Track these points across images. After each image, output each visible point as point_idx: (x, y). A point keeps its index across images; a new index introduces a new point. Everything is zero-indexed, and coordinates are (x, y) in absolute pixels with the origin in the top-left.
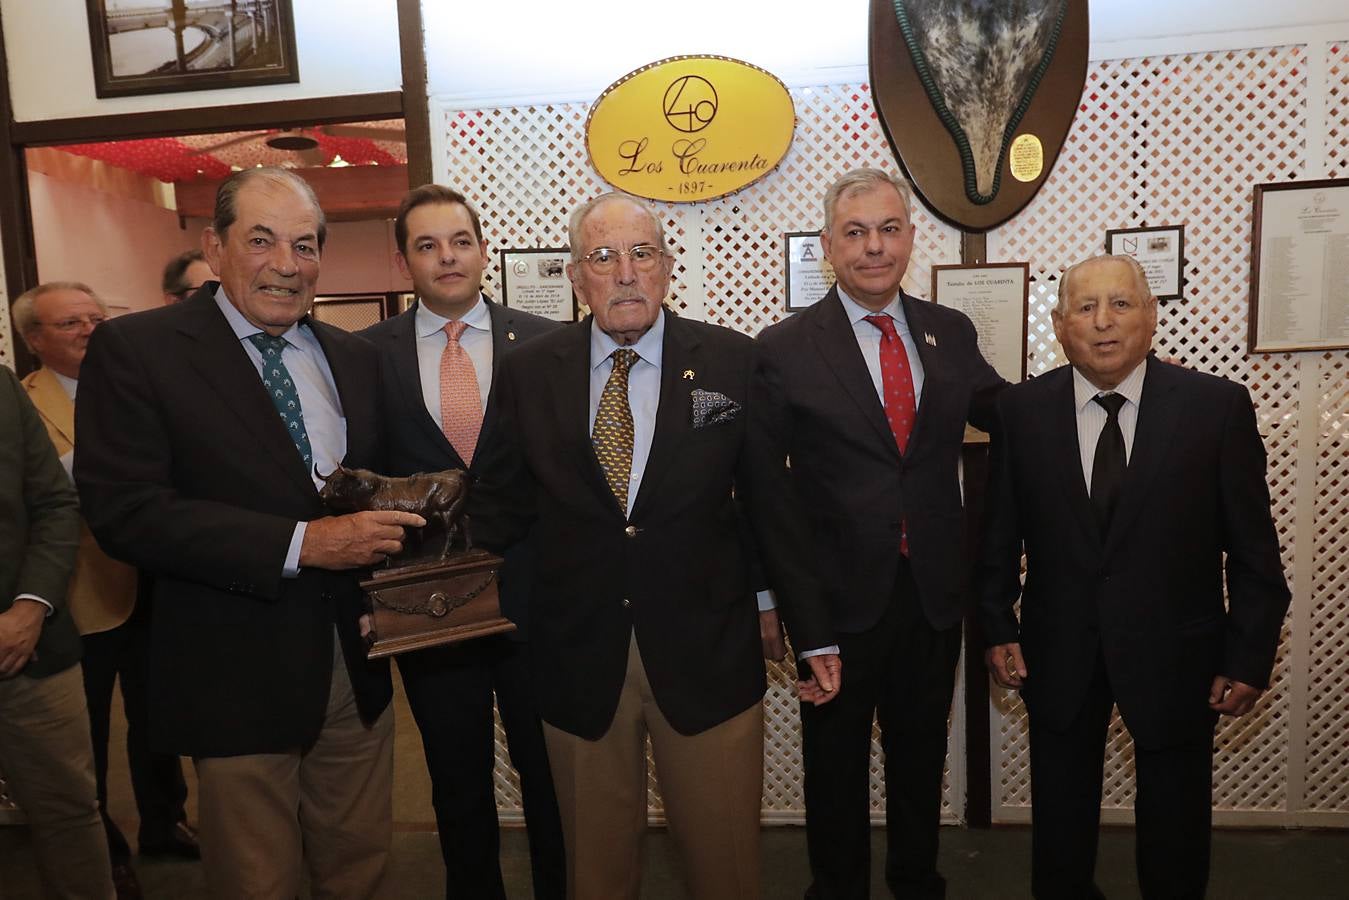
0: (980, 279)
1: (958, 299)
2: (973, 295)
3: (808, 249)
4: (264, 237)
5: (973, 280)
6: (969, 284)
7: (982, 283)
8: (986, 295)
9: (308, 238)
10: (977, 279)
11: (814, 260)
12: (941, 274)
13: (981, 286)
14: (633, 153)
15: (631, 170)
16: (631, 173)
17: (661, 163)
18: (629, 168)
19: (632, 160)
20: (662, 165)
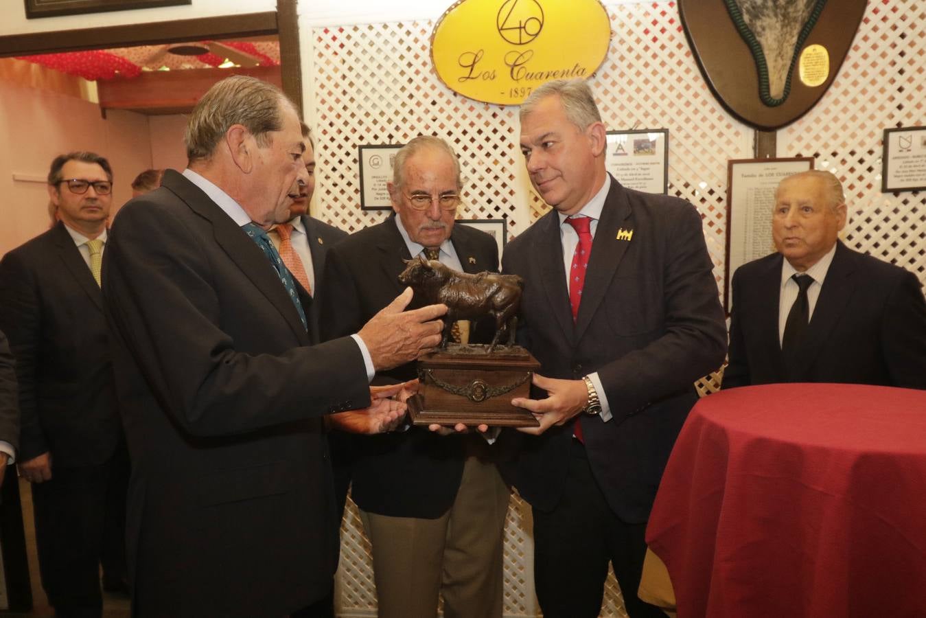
0: (771, 171)
1: (750, 189)
2: (763, 186)
3: (620, 145)
5: (764, 172)
6: (761, 176)
7: (772, 175)
10: (768, 172)
11: (626, 154)
12: (736, 167)
13: (772, 177)
14: (471, 63)
15: (468, 78)
16: (469, 80)
17: (494, 71)
18: (467, 76)
19: (469, 69)
20: (496, 74)
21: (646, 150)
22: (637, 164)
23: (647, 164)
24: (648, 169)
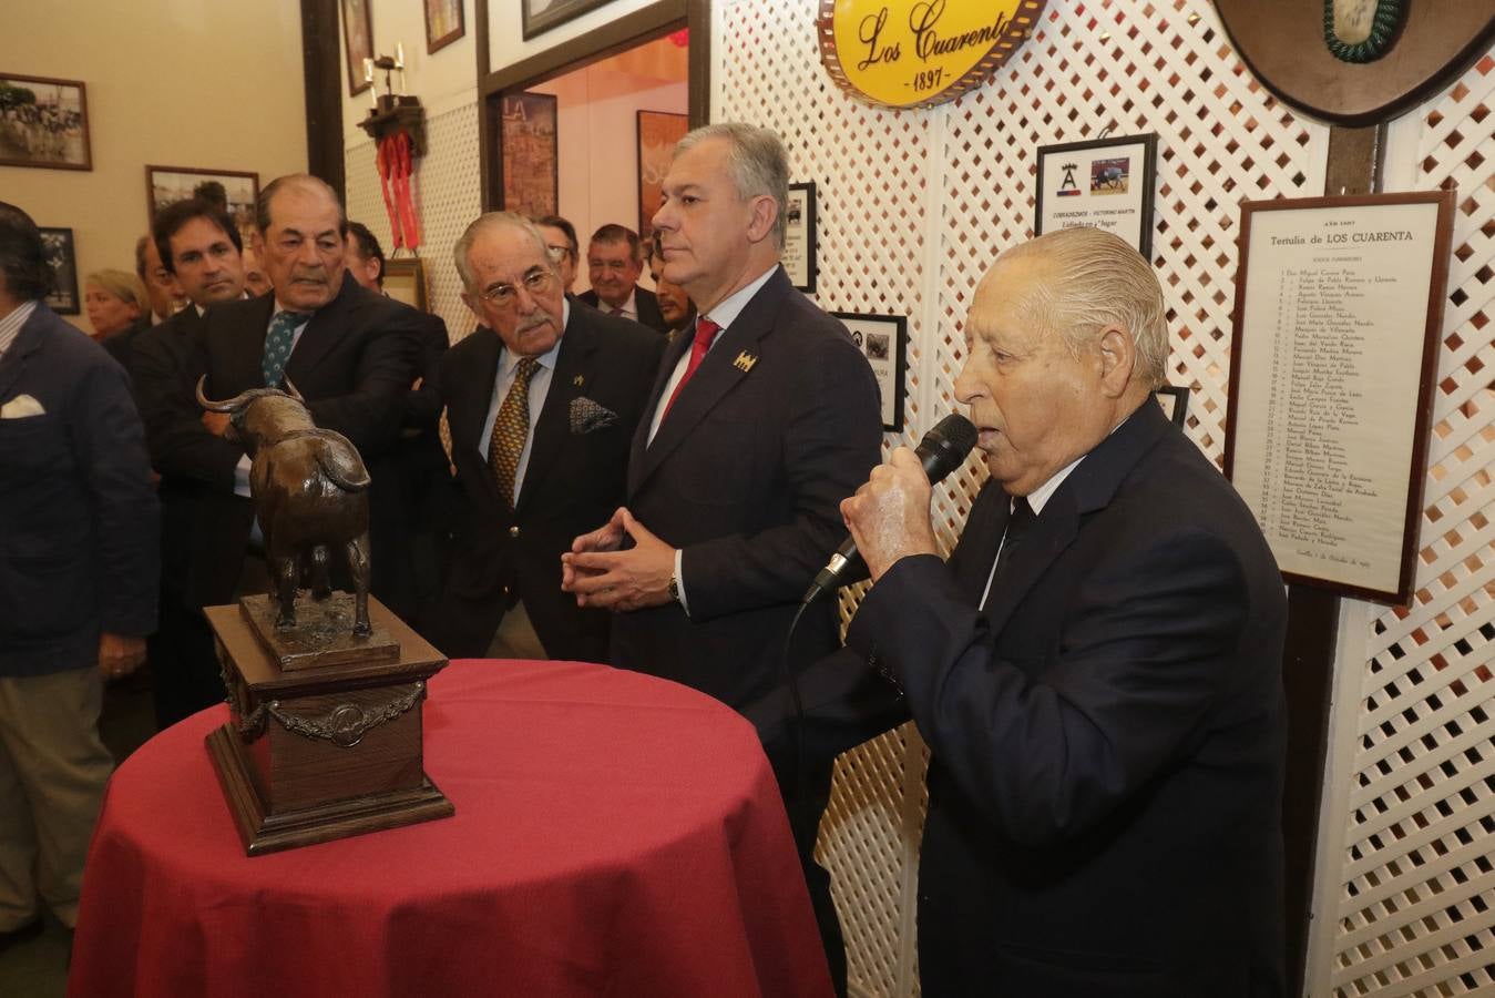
0: (1340, 230)
1: (1290, 273)
2: (1320, 266)
3: (1069, 173)
4: (295, 238)
5: (1322, 233)
6: (1316, 240)
7: (1343, 238)
8: (1348, 266)
9: (328, 233)
10: (1333, 231)
11: (1077, 193)
12: (1258, 219)
13: (1341, 244)
14: (871, 36)
15: (870, 61)
16: (871, 66)
17: (898, 44)
18: (867, 58)
19: (870, 44)
20: (900, 50)
21: (1111, 182)
22: (1096, 213)
23: (1112, 212)
24: (1113, 224)
